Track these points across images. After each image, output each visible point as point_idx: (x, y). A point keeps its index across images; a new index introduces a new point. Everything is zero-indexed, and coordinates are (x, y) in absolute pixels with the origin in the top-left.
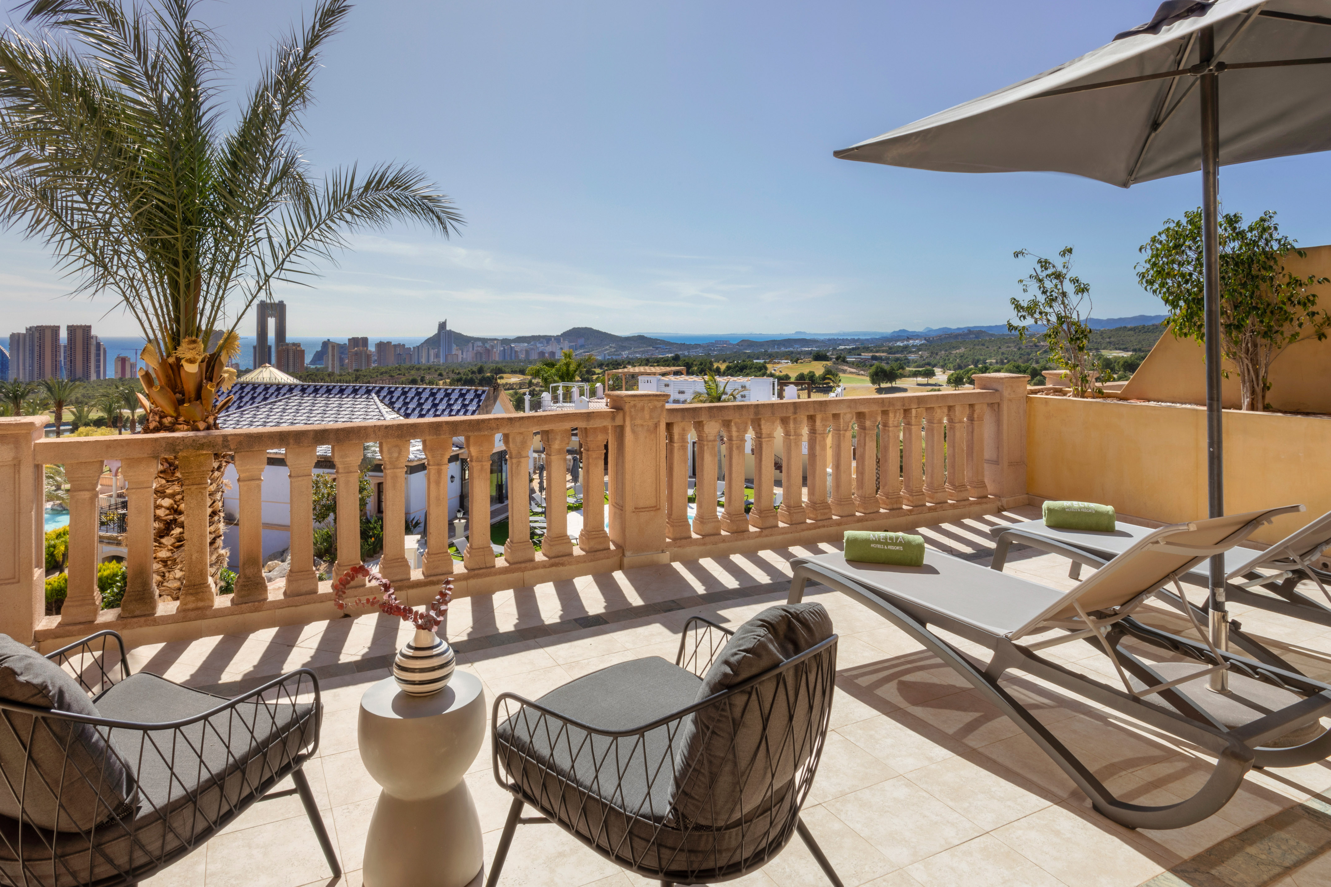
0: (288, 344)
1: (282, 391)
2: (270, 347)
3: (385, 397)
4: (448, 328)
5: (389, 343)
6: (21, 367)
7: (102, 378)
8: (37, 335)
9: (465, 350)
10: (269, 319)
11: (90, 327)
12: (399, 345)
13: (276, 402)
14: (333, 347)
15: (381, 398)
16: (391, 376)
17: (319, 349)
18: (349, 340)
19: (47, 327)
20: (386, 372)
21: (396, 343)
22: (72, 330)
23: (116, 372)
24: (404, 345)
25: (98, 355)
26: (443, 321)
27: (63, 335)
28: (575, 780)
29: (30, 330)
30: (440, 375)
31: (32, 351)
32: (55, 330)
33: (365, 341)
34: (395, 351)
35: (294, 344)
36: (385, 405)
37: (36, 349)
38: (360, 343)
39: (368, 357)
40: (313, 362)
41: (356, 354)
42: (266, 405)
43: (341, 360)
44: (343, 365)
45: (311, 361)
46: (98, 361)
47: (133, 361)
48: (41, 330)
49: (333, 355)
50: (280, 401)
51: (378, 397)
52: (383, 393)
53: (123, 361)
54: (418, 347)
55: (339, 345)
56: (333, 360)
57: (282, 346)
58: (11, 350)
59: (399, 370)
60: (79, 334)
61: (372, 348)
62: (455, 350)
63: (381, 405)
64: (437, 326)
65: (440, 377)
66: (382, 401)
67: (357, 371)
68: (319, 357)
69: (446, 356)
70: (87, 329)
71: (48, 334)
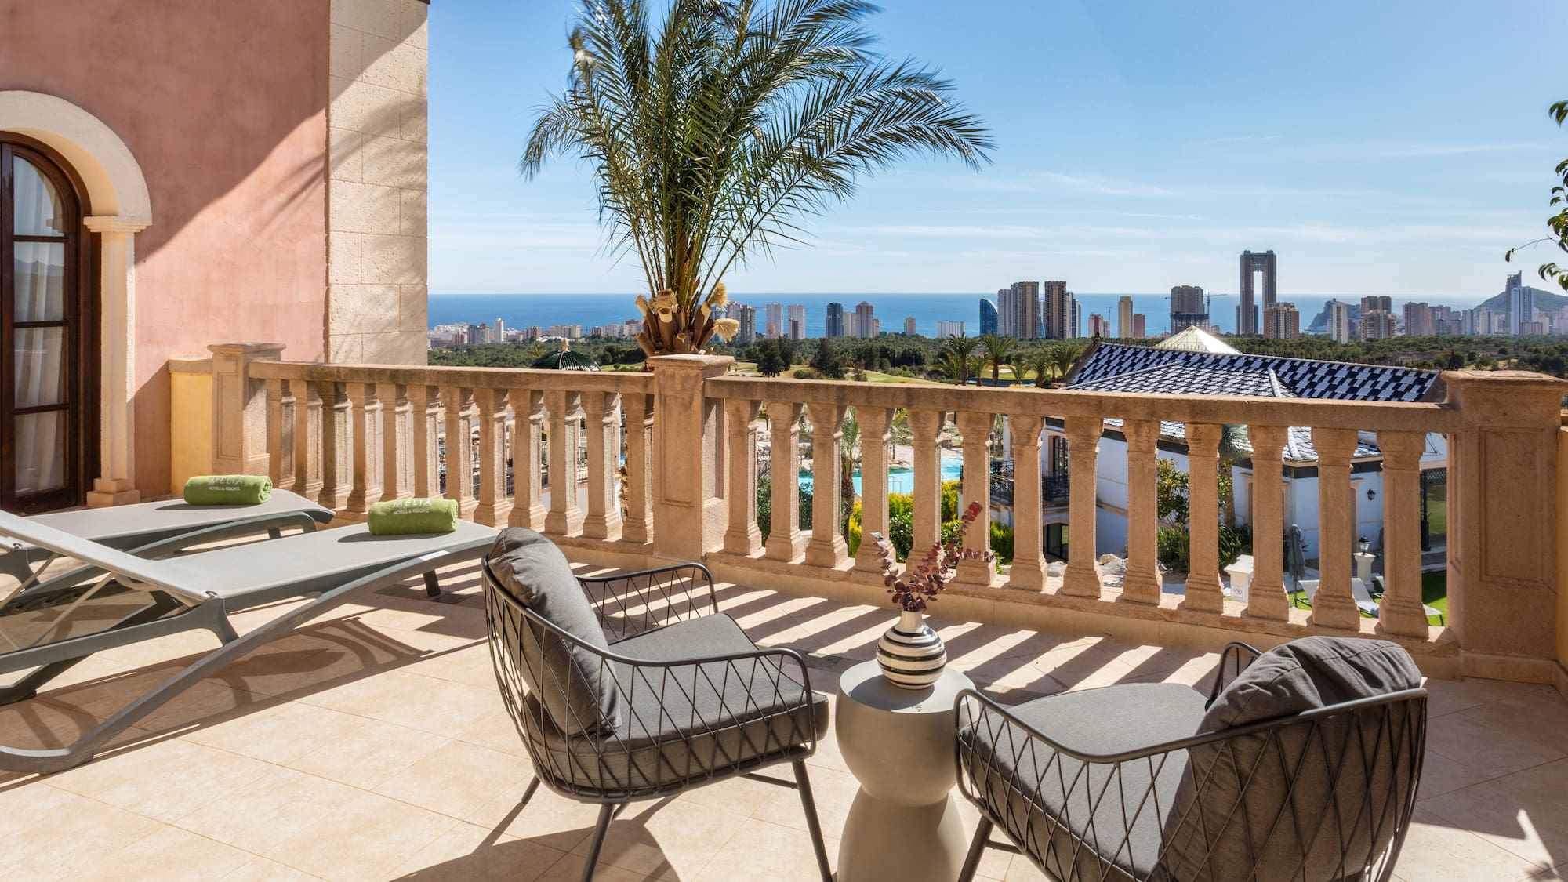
0: (1278, 305)
1: (1165, 359)
2: (1256, 308)
3: (1285, 374)
4: (1524, 284)
5: (1423, 305)
6: (1007, 323)
7: (1077, 337)
8: (1020, 291)
9: (1556, 316)
10: (1255, 273)
11: (1065, 283)
12: (1441, 308)
13: (1154, 371)
14: (1339, 309)
15: (1280, 374)
16: (1421, 350)
17: (1322, 311)
18: (1363, 300)
19: (1027, 283)
20: (1414, 344)
21: (1436, 305)
22: (1049, 286)
23: (1090, 331)
24: (1448, 308)
25: (1074, 312)
26: (1516, 273)
27: (1042, 291)
28: (1068, 825)
29: (1014, 286)
30: (1503, 352)
31: (1016, 307)
32: (1035, 285)
33: (1386, 302)
34: (1434, 316)
35: (1286, 305)
36: (1284, 384)
37: (1019, 304)
38: (1378, 304)
39: (1390, 324)
40: (1314, 326)
41: (1371, 318)
42: (1143, 373)
43: (1351, 325)
44: (1354, 333)
45: (1311, 326)
46: (1074, 318)
47: (1106, 319)
48: (1022, 286)
49: (1339, 319)
50: (1159, 369)
51: (1277, 373)
52: (1284, 369)
53: (1097, 319)
54: (1472, 311)
55: (1348, 306)
56: (1339, 326)
57: (1270, 306)
58: (999, 305)
59: (1436, 342)
60: (1056, 289)
61: (1397, 311)
62: (1536, 315)
63: (1276, 383)
64: (1506, 280)
65: (1502, 355)
66: (1280, 379)
67: (1371, 340)
68: (1322, 319)
69: (1521, 325)
70: (1062, 285)
71: (1029, 290)
